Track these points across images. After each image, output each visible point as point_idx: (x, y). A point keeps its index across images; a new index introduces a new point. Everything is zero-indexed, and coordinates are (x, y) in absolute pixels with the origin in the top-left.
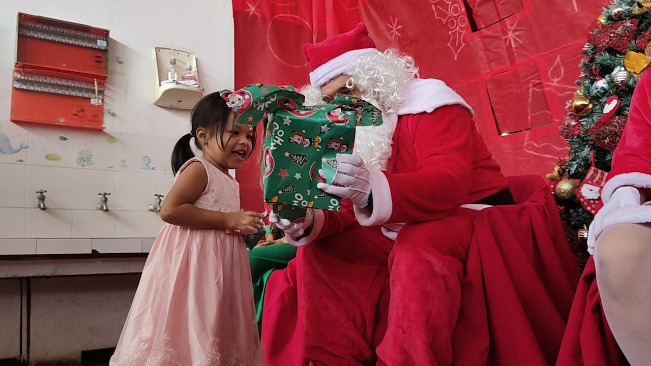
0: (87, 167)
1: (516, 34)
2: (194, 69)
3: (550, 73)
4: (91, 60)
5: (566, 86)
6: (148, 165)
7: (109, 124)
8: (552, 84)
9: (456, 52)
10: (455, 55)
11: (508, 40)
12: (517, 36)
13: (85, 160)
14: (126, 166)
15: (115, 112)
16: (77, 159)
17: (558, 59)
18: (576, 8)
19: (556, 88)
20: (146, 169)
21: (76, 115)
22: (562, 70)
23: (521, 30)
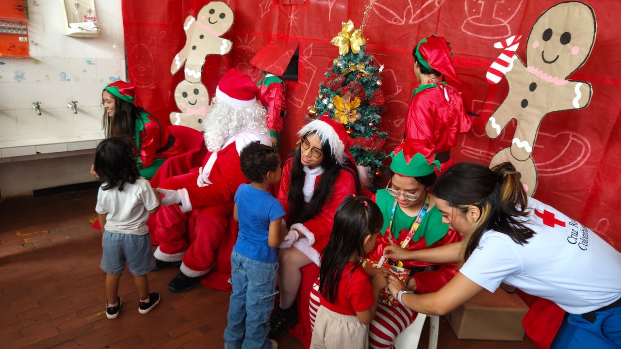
0: (22, 81)
1: (295, 18)
2: (93, 9)
3: (304, 51)
4: (15, 8)
5: (310, 63)
6: (64, 78)
7: (33, 52)
8: (303, 58)
9: (263, 13)
12: (295, 20)
13: (19, 77)
14: (49, 79)
15: (38, 42)
16: (14, 77)
17: (311, 45)
18: (330, 19)
19: (305, 62)
20: (63, 80)
21: (9, 50)
22: (311, 53)
23: (298, 17)
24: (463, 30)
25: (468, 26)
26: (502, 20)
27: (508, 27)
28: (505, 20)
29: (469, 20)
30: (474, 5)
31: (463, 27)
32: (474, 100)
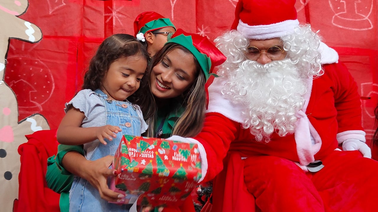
1: (119, 16)
9: (53, 8)
10: (50, 10)
11: (110, 18)
12: (120, 18)
23: (124, 15)
24: (334, 24)
25: (337, 20)
26: (363, 16)
27: (369, 20)
28: (366, 16)
29: (336, 16)
30: (337, 4)
31: (333, 21)
32: (362, 84)
